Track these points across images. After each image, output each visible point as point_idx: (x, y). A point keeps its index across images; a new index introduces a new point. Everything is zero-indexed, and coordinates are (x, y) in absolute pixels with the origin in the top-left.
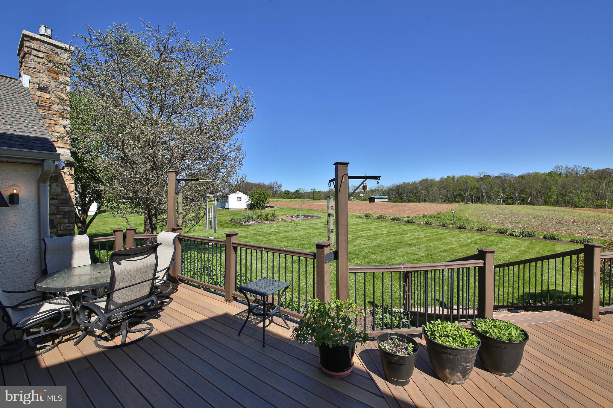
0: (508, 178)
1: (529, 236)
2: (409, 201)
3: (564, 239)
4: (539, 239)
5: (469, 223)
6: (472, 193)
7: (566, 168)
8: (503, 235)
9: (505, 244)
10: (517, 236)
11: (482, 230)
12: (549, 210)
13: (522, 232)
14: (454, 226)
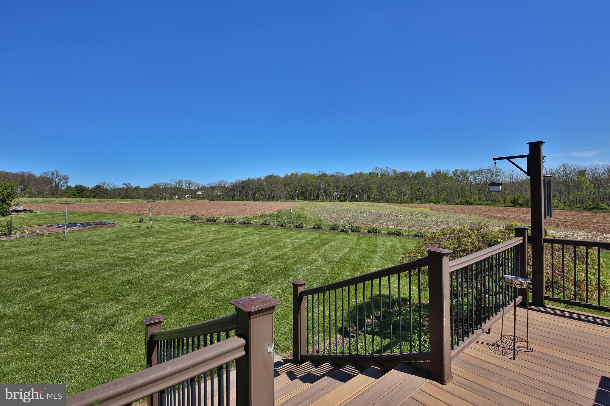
0: (341, 177)
1: (356, 231)
2: (255, 199)
3: (382, 232)
4: (364, 233)
5: (307, 221)
6: (313, 190)
7: (382, 169)
8: (335, 231)
9: (337, 242)
10: (347, 232)
11: (317, 228)
12: (370, 206)
13: (351, 228)
14: (293, 225)
